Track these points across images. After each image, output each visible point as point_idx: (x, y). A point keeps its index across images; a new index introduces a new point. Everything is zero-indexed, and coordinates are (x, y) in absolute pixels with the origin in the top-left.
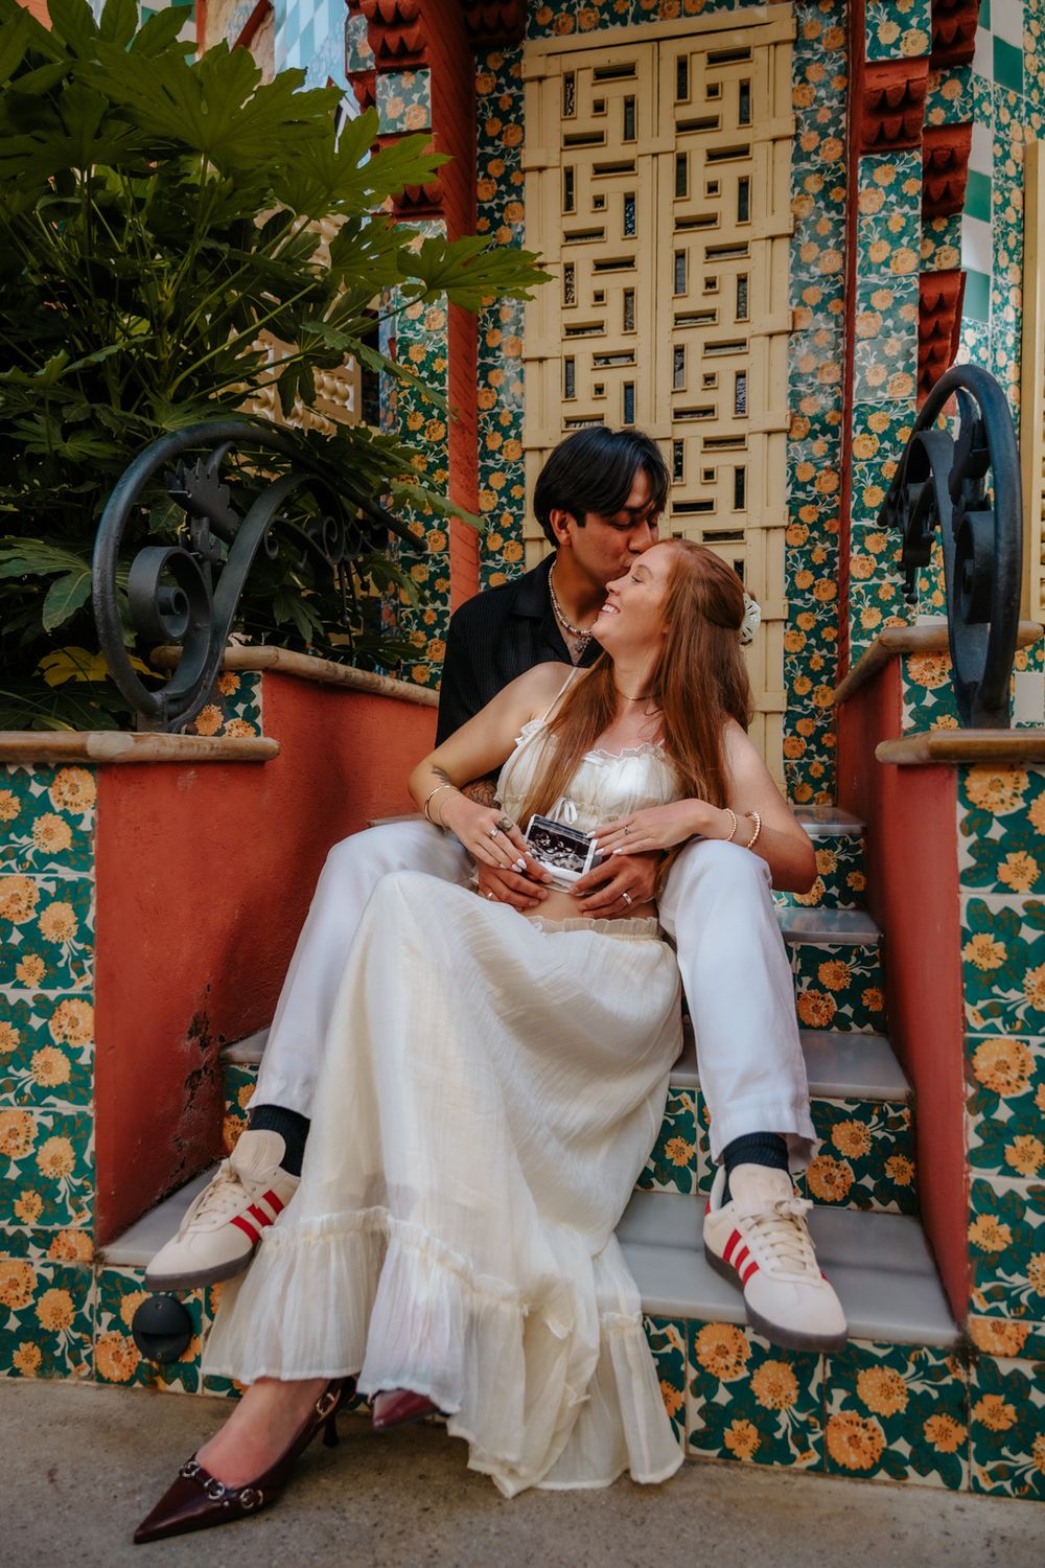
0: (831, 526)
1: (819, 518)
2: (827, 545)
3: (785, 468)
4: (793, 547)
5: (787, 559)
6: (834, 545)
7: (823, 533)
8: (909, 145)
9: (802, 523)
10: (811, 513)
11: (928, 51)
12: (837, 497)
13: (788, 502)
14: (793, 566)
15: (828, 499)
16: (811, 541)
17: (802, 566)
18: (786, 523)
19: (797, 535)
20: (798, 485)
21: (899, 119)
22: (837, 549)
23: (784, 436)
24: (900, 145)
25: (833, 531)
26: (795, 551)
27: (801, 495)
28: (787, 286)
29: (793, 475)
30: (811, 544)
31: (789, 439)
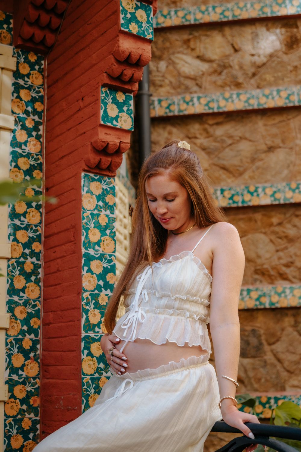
0: (35, 401)
1: (27, 395)
2: (32, 415)
3: (4, 356)
4: (9, 417)
5: (5, 426)
6: (36, 415)
7: (29, 406)
8: (110, 174)
9: (15, 398)
10: (21, 391)
11: (131, 128)
12: (37, 380)
13: (6, 383)
14: (9, 431)
15: (32, 381)
16: (21, 412)
17: (15, 431)
18: (6, 399)
19: (12, 408)
20: (13, 370)
21: (110, 159)
22: (38, 418)
23: (4, 332)
24: (105, 173)
25: (36, 405)
26: (11, 419)
27: (15, 377)
28: (7, 227)
29: (10, 362)
30: (22, 415)
31: (7, 335)
